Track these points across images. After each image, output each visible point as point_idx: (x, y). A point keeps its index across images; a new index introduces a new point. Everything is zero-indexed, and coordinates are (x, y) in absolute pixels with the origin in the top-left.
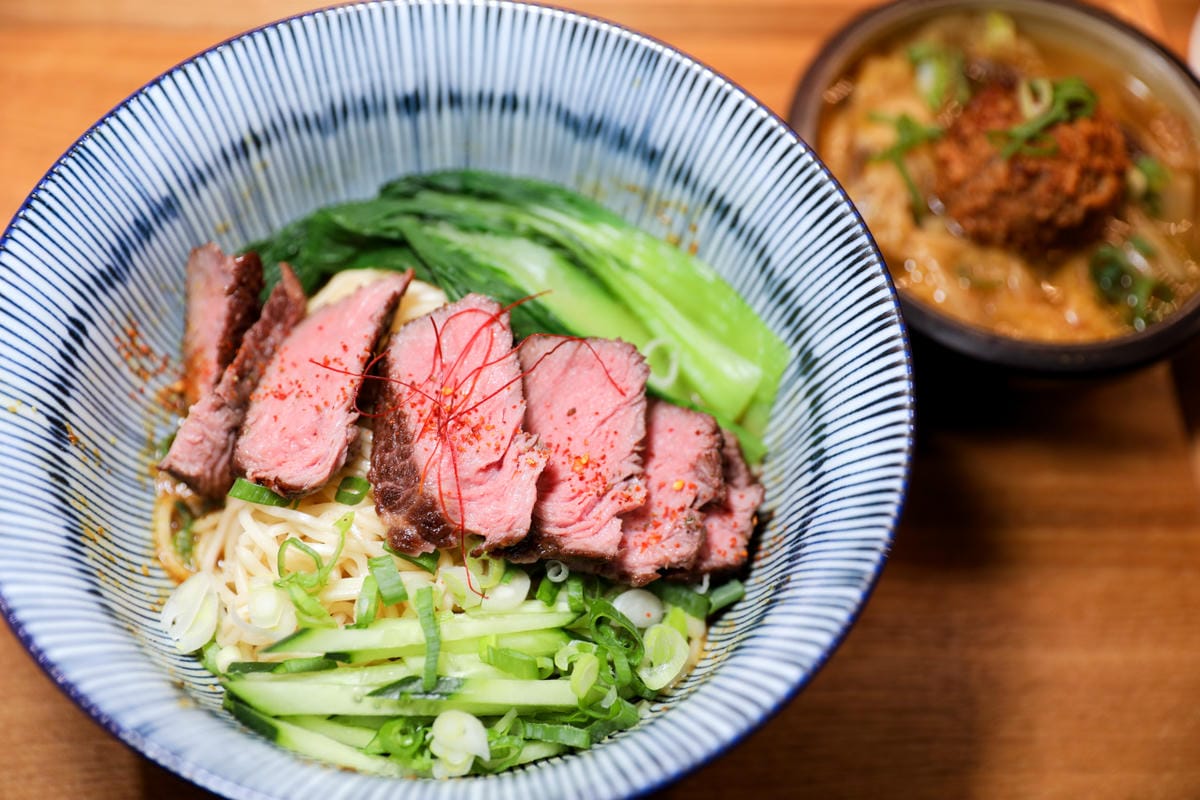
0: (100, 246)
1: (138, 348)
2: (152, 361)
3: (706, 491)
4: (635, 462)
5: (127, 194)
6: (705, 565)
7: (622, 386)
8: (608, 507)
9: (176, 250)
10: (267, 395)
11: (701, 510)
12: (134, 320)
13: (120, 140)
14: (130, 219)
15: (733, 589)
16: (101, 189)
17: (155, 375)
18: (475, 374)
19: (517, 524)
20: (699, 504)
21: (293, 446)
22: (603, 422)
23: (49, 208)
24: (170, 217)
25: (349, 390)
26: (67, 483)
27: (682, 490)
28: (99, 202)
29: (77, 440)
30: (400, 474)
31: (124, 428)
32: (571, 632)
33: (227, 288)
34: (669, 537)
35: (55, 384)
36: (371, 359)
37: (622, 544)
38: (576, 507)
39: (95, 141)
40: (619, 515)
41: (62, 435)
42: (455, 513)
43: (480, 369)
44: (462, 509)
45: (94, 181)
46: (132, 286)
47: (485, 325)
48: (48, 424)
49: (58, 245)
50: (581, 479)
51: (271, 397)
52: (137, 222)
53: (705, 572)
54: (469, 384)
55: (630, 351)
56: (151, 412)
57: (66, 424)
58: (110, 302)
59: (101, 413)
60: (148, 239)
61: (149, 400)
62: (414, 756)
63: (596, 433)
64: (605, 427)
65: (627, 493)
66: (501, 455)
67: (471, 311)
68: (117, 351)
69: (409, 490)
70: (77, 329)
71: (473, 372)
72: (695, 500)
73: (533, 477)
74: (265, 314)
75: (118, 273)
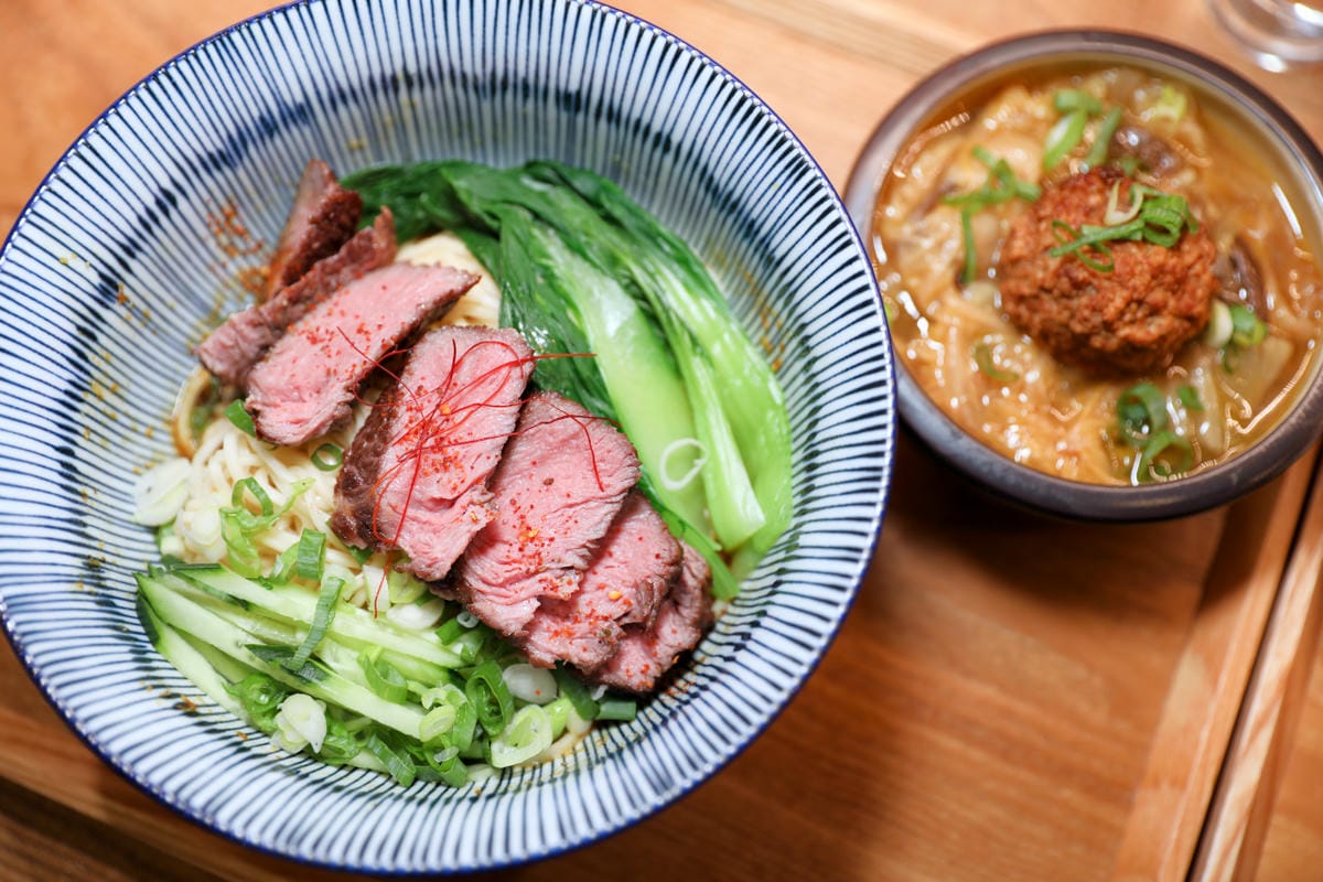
0: (217, 131)
1: (232, 227)
2: (245, 242)
3: (638, 614)
4: (583, 557)
5: (259, 92)
6: (605, 677)
7: (605, 480)
8: (533, 586)
9: (300, 152)
10: (303, 332)
11: (624, 627)
12: (235, 202)
13: (268, 41)
14: (256, 114)
15: (625, 709)
16: (233, 81)
17: (244, 255)
18: (472, 409)
19: (437, 565)
20: (626, 620)
21: (296, 394)
22: (571, 506)
23: (175, 85)
24: (300, 122)
25: (358, 371)
26: (94, 338)
27: (617, 600)
28: (227, 92)
29: (127, 300)
30: (365, 466)
31: (190, 294)
32: (456, 676)
33: (310, 217)
34: (581, 638)
35: (121, 245)
36: (393, 348)
37: (530, 626)
38: (504, 573)
39: (242, 36)
40: (540, 598)
41: (109, 293)
42: (393, 525)
43: (480, 405)
44: (401, 525)
45: (229, 72)
46: (241, 173)
47: (507, 365)
48: (97, 280)
49: (171, 121)
50: (521, 550)
51: (304, 337)
52: (262, 119)
53: (603, 683)
54: (465, 413)
55: (629, 452)
56: (226, 285)
57: (119, 282)
58: (214, 182)
59: (168, 277)
60: (271, 136)
61: (231, 275)
62: (264, 715)
63: (559, 513)
64: (570, 511)
65: (557, 582)
66: (456, 495)
67: (503, 344)
68: (208, 226)
69: (365, 486)
70: (166, 200)
71: (474, 405)
72: (626, 615)
73: (469, 531)
74: (343, 251)
75: (229, 160)
